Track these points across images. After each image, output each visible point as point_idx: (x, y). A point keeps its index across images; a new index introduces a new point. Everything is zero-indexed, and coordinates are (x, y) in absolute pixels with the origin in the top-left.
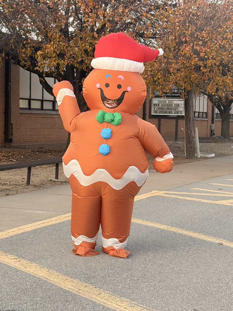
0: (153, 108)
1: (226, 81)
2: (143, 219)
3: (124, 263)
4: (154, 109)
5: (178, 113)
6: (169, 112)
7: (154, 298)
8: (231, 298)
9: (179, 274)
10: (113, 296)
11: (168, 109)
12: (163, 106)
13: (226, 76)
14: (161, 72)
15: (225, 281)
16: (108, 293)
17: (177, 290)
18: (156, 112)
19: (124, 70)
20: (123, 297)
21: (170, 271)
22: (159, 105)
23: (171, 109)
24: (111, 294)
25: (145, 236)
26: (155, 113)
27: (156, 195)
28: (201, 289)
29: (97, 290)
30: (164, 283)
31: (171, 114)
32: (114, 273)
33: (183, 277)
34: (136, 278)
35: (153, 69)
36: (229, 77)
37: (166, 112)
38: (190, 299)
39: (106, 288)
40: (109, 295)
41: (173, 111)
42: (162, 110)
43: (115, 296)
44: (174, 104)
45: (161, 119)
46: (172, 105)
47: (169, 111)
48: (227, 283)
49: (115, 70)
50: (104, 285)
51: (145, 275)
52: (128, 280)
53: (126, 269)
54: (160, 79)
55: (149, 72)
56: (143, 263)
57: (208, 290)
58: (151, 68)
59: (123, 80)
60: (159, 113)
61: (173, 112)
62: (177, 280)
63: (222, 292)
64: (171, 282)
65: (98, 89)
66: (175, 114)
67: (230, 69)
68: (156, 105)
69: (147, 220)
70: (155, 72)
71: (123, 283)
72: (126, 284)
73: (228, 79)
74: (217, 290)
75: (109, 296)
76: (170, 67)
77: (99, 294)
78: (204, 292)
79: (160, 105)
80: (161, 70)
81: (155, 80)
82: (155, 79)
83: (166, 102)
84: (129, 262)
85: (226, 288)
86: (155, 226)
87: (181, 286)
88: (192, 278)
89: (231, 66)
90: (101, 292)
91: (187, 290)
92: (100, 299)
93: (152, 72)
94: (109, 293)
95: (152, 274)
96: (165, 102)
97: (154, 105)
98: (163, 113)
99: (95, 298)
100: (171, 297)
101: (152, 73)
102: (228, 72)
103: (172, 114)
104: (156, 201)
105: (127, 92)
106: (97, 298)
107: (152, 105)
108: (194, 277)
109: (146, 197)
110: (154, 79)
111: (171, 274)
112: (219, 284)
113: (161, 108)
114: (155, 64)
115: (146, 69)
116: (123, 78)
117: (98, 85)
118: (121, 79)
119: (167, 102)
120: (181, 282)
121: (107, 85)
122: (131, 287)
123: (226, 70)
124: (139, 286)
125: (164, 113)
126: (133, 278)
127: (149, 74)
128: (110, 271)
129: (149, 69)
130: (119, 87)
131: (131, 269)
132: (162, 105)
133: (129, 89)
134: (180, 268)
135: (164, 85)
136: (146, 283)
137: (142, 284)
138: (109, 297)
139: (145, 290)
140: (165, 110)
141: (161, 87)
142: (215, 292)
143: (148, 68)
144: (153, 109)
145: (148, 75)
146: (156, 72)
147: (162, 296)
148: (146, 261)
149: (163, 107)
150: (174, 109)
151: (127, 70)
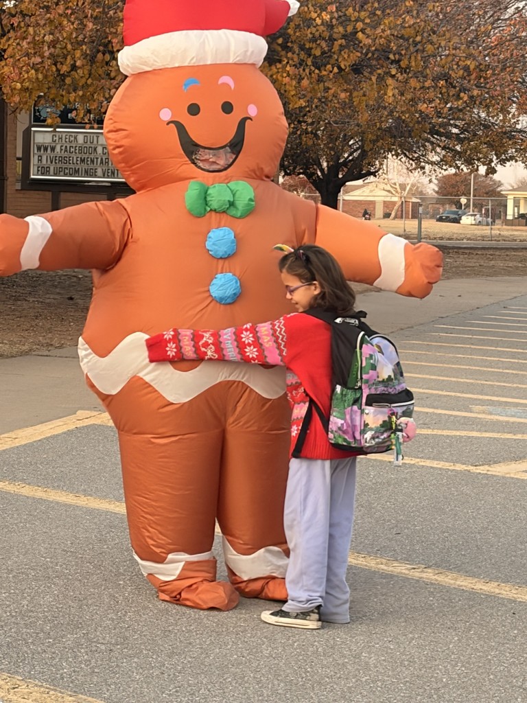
0: (36, 157)
1: (280, 78)
2: (71, 489)
3: (57, 608)
4: (40, 160)
5: (113, 173)
6: (86, 172)
7: (169, 695)
8: (374, 692)
9: (219, 634)
10: (52, 692)
11: (82, 161)
12: (66, 151)
13: (279, 66)
14: (84, 47)
15: (350, 650)
16: (36, 685)
17: (224, 674)
18: (45, 171)
19: (231, 62)
20: (82, 694)
21: (192, 627)
22: (53, 149)
23: (92, 161)
24: (47, 688)
25: (96, 536)
26: (42, 174)
27: (92, 423)
28: (288, 671)
29: (5, 677)
30: (185, 658)
31: (91, 176)
32: (38, 633)
33: (233, 642)
34: (103, 647)
35: (58, 38)
36: (288, 68)
37: (76, 172)
38: (265, 695)
39: (27, 674)
40: (42, 689)
41: (100, 166)
42: (65, 166)
43: (60, 692)
44: (102, 145)
45: (62, 193)
46: (95, 149)
47: (84, 166)
48: (358, 656)
49: (209, 63)
50: (19, 666)
51: (126, 638)
52: (83, 651)
53: (68, 624)
54: (79, 68)
55: (46, 48)
56: (110, 608)
57: (308, 674)
58: (52, 34)
59: (233, 88)
60: (55, 175)
61: (99, 172)
62: (218, 650)
63: (347, 679)
64: (203, 656)
65: (168, 124)
66: (104, 177)
67: (292, 42)
68: (46, 149)
69: (86, 493)
70: (65, 47)
71: (70, 660)
72: (81, 662)
73: (285, 75)
74: (332, 673)
75: (43, 692)
76: (111, 33)
77: (14, 688)
78: (300, 680)
79: (58, 149)
80: (83, 42)
81: (61, 72)
82: (65, 69)
83: (75, 138)
84: (70, 606)
85: (357, 669)
86: (117, 509)
87: (233, 666)
88: (257, 644)
89: (295, 32)
90: (18, 682)
91: (252, 675)
92: (20, 699)
93: (54, 47)
94: (40, 684)
95: (144, 635)
96: (72, 139)
97: (39, 149)
98: (65, 175)
99: (6, 699)
100: (214, 691)
101: (57, 50)
102: (283, 53)
103: (96, 176)
104: (99, 442)
105: (248, 121)
106: (10, 696)
107: (34, 149)
108: (263, 641)
109: (65, 429)
110: (58, 70)
111: (197, 634)
112: (334, 659)
113: (62, 160)
114: (65, 23)
115: (37, 38)
116: (232, 85)
117: (166, 115)
118: (228, 85)
119: (81, 139)
120: (231, 656)
121: (194, 110)
122: (96, 670)
123: (279, 45)
124: (117, 666)
125: (71, 175)
126: (96, 646)
127: (47, 54)
128: (25, 630)
129: (46, 38)
130: (227, 108)
131: (81, 623)
132: (63, 148)
133: (252, 111)
134: (218, 620)
135: (91, 89)
136: (136, 660)
137: (125, 660)
138: (44, 695)
139: (138, 677)
140: (71, 166)
141: (81, 93)
142: (328, 677)
143: (45, 35)
144: (34, 160)
145: (42, 57)
146: (69, 47)
147: (189, 689)
148: (118, 602)
149: (66, 154)
150: (102, 162)
151: (238, 59)
